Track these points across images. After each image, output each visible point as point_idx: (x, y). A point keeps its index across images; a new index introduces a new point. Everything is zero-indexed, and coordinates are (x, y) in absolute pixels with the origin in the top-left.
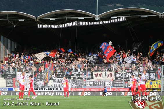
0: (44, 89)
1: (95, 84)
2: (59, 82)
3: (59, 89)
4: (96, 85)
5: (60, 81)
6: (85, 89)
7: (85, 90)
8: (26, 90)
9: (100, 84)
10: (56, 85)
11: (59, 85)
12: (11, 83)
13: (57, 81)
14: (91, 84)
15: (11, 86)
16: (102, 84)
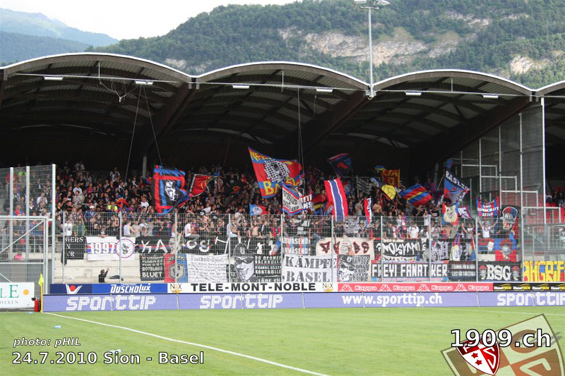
0: (261, 287)
1: (402, 271)
2: (301, 266)
3: (306, 286)
4: (405, 274)
5: (304, 262)
6: (379, 286)
7: (379, 288)
8: (208, 291)
9: (414, 271)
10: (293, 274)
11: (301, 274)
12: (156, 269)
13: (295, 262)
14: (391, 271)
15: (157, 279)
16: (421, 271)
